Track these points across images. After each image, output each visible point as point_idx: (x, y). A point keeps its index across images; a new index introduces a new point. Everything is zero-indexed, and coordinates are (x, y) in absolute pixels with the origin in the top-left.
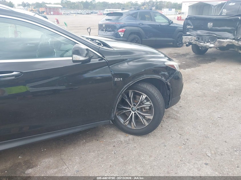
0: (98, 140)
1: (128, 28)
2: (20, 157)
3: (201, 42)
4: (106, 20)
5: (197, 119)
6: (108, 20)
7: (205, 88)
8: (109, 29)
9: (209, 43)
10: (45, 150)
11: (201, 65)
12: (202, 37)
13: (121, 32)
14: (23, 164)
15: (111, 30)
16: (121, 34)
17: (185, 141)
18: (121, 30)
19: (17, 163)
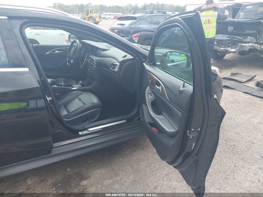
0: (143, 149)
1: (143, 33)
2: (68, 169)
3: (221, 47)
4: (118, 24)
5: (237, 125)
6: (121, 24)
7: (235, 94)
8: (122, 34)
9: (230, 48)
10: (92, 161)
11: (223, 71)
12: (222, 41)
13: (135, 37)
14: (75, 176)
15: (124, 35)
16: (136, 40)
17: (233, 147)
18: (135, 35)
19: (68, 176)
